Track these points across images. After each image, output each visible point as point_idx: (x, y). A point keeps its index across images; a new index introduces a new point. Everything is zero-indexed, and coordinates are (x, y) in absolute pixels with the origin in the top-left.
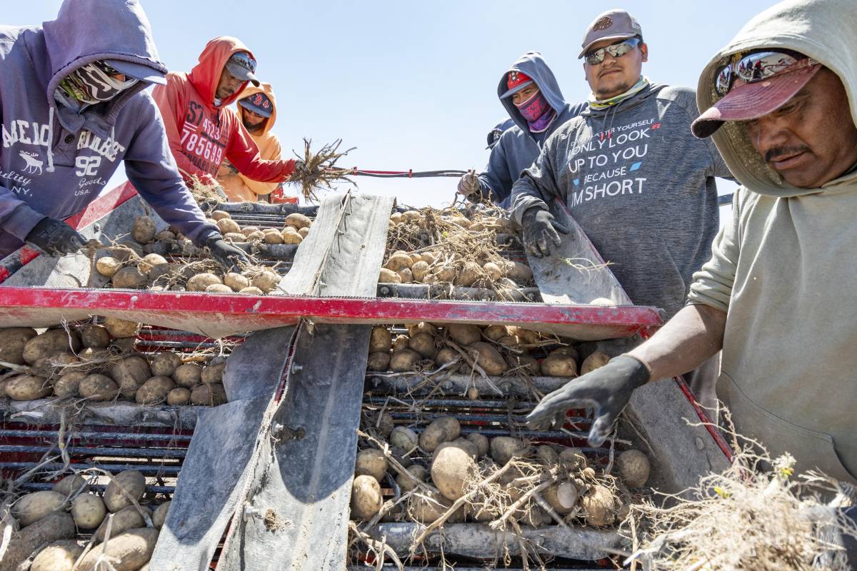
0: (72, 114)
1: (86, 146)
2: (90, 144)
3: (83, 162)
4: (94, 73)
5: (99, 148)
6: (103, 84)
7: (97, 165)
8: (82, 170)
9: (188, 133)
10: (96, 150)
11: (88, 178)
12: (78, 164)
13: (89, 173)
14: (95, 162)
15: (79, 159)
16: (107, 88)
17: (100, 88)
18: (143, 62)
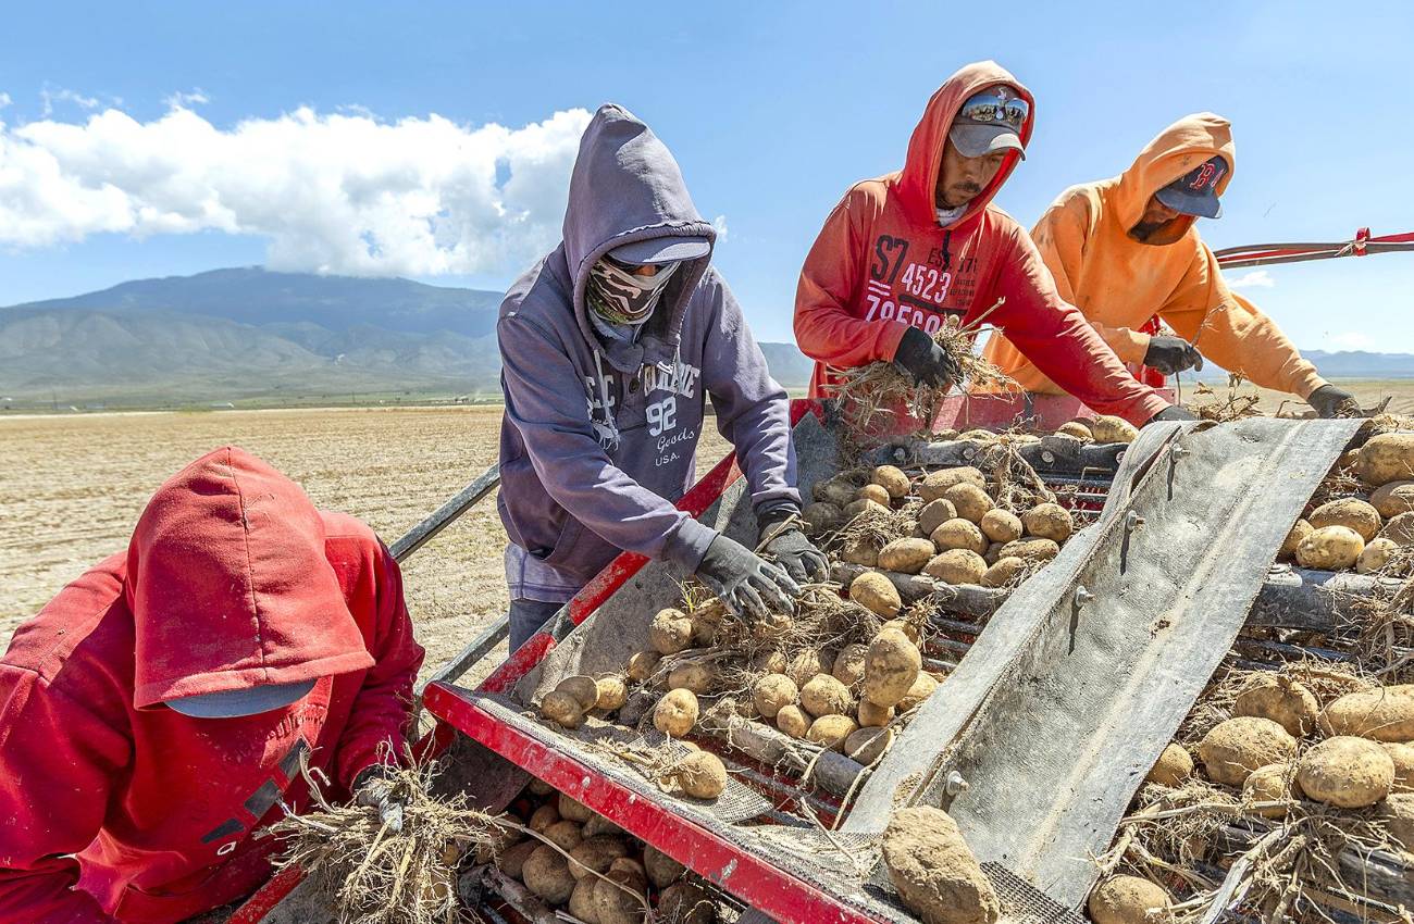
0: (627, 347)
1: (654, 387)
2: (657, 383)
3: (656, 413)
4: (613, 278)
5: (669, 385)
6: (629, 289)
7: (673, 411)
8: (657, 425)
9: (876, 300)
10: (666, 388)
11: (667, 434)
12: (652, 419)
13: (668, 427)
14: (670, 406)
15: (649, 410)
16: (636, 293)
17: (628, 295)
18: (660, 233)
